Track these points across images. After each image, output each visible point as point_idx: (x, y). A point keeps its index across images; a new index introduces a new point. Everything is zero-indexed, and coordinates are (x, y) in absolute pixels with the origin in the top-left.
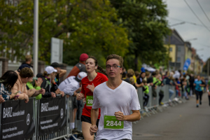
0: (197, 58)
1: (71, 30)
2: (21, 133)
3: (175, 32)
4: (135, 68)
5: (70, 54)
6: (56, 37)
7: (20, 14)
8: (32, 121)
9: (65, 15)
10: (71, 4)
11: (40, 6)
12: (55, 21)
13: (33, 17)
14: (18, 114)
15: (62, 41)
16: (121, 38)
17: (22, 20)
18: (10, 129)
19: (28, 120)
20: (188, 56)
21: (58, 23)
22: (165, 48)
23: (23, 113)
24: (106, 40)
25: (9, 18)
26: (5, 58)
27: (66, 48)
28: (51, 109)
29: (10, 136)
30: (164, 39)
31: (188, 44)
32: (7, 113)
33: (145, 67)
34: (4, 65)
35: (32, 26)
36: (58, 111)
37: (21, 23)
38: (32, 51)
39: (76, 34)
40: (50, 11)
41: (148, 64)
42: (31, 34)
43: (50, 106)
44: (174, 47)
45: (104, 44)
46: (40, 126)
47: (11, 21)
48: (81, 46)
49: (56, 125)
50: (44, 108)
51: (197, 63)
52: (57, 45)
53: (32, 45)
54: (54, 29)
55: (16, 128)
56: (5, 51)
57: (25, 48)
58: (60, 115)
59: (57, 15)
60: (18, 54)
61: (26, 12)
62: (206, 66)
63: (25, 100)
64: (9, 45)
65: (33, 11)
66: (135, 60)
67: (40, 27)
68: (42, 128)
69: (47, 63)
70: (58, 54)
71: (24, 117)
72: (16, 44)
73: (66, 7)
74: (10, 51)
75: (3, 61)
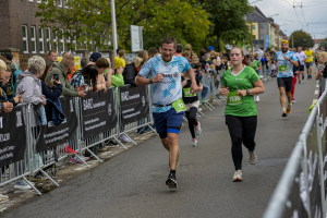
0: (281, 34)
1: (150, 16)
2: (103, 123)
3: (257, 9)
4: (218, 49)
5: (151, 40)
6: (135, 24)
7: (98, 4)
8: (113, 111)
12: (133, 8)
13: (110, 6)
14: (98, 105)
15: (142, 28)
16: (201, 21)
17: (100, 10)
18: (93, 121)
19: (110, 110)
20: (272, 32)
21: (136, 9)
22: (247, 27)
23: (103, 103)
24: (185, 23)
25: (87, 9)
26: (87, 49)
27: (146, 35)
28: (131, 98)
29: (92, 128)
30: (245, 18)
31: (271, 20)
32: (88, 105)
33: (229, 47)
35: (110, 16)
36: (140, 99)
37: (99, 13)
38: (112, 40)
39: (154, 19)
41: (231, 44)
42: (110, 23)
43: (130, 94)
44: (256, 25)
45: (184, 28)
46: (122, 115)
47: (89, 12)
48: (161, 32)
49: (139, 113)
50: (125, 97)
51: (281, 39)
52: (136, 33)
53: (111, 34)
54: (132, 16)
55: (97, 119)
58: (141, 104)
59: (133, 2)
62: (290, 41)
63: (104, 90)
64: (89, 37)
66: (218, 41)
68: (125, 117)
70: (138, 41)
71: (106, 107)
72: (96, 34)
74: (91, 42)
75: (83, 52)
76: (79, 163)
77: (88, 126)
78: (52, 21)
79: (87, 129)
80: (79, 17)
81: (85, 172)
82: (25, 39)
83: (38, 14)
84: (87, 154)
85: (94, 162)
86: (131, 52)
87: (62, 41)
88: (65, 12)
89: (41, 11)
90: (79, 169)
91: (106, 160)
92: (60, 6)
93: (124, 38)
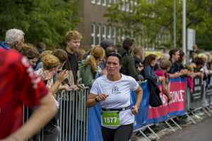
56: (143, 40)
78: (117, 22)
83: (106, 15)
88: (127, 15)
89: (108, 12)
92: (123, 9)
93: (179, 38)
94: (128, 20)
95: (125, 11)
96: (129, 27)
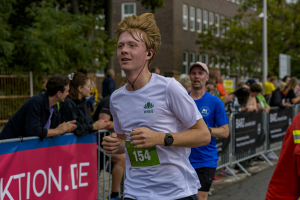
1: (298, 46)
2: (253, 141)
5: (297, 68)
6: (284, 53)
7: (251, 34)
8: (262, 130)
9: (292, 32)
10: (297, 22)
11: (268, 26)
12: (282, 39)
13: (261, 37)
14: (249, 124)
15: (290, 57)
17: (253, 39)
18: (243, 138)
19: (259, 130)
21: (285, 40)
23: (254, 123)
25: (241, 38)
26: (238, 75)
27: (293, 64)
28: (280, 119)
29: (243, 144)
32: (240, 124)
34: (237, 81)
35: (261, 45)
36: (287, 121)
37: (251, 43)
38: (262, 67)
40: (278, 30)
42: (260, 52)
43: (279, 116)
46: (270, 135)
47: (243, 41)
49: (285, 133)
50: (274, 118)
52: (284, 61)
53: (262, 62)
54: (282, 46)
55: (248, 137)
56: (238, 68)
57: (256, 65)
58: (288, 125)
59: (283, 33)
60: (249, 71)
61: (255, 32)
63: (255, 111)
64: (241, 64)
65: (262, 31)
67: (269, 45)
68: (273, 137)
69: (275, 77)
70: (286, 68)
71: (255, 127)
72: (247, 61)
73: (293, 25)
74: (243, 68)
75: (236, 77)
76: (230, 175)
77: (239, 142)
78: (210, 49)
79: (238, 145)
80: (234, 46)
81: (234, 183)
82: (185, 63)
83: (198, 43)
84: (236, 167)
85: (243, 176)
86: (279, 79)
87: (217, 66)
88: (222, 41)
89: (200, 39)
90: (229, 180)
91: (254, 174)
92: (217, 35)
93: (273, 65)
94: (222, 47)
95: (219, 38)
96: (224, 55)
